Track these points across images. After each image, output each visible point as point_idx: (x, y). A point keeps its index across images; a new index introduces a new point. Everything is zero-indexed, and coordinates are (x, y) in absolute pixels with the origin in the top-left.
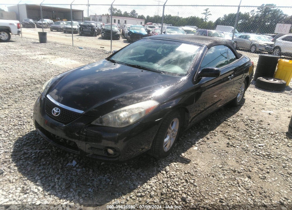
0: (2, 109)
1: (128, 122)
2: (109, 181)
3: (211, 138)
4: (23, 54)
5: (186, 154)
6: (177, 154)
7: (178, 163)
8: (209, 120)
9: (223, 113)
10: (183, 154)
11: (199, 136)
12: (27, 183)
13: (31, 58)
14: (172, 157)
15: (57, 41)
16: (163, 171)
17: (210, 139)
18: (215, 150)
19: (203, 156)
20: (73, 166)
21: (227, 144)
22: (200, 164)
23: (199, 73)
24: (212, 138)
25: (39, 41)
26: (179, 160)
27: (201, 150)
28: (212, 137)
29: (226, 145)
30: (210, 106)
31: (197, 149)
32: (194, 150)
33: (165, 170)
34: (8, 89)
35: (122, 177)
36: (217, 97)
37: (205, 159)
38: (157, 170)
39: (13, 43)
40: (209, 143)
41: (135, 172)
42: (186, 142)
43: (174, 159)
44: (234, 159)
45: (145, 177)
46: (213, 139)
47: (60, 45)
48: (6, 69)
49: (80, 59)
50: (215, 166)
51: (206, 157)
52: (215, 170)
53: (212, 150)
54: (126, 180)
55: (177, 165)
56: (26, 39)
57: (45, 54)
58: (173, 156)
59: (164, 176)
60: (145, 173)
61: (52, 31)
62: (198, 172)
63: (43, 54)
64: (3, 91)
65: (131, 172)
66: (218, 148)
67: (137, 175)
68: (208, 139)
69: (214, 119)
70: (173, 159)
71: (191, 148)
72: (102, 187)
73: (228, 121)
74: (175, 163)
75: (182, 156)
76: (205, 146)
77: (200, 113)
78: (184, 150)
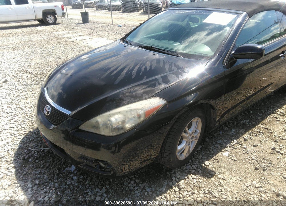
0: (26, 97)
1: (122, 128)
2: (106, 196)
3: (250, 138)
4: (64, 36)
5: (210, 163)
6: (199, 162)
7: (198, 176)
8: (251, 112)
9: (272, 101)
10: (207, 163)
11: (233, 136)
12: (17, 191)
13: (70, 40)
14: (191, 166)
15: (99, 20)
16: (175, 186)
17: (249, 141)
18: (253, 158)
19: (234, 166)
20: (71, 171)
21: (273, 149)
22: (228, 180)
23: (233, 54)
24: (252, 139)
25: (82, 22)
26: (200, 172)
27: (233, 157)
28: (252, 137)
29: (270, 151)
30: (256, 93)
31: (228, 155)
32: (223, 157)
33: (178, 186)
34: (38, 75)
35: (122, 191)
36: (266, 80)
37: (237, 172)
38: (168, 185)
39: (59, 25)
40: (245, 147)
41: (140, 185)
42: (214, 144)
43: (193, 169)
44: (279, 174)
45: (150, 193)
46: (252, 141)
47: (101, 24)
48: (43, 53)
49: (116, 38)
50: (250, 184)
51: (238, 168)
52: (248, 191)
53: (249, 158)
54: (126, 197)
55: (197, 178)
56: (71, 20)
57: (84, 35)
58: (193, 164)
59: (176, 194)
60: (151, 188)
61: (97, 10)
62: (223, 193)
63: (82, 35)
64: (33, 77)
65: (135, 185)
66: (258, 155)
67: (141, 190)
68: (245, 140)
69: (258, 110)
70: (191, 168)
71: (220, 154)
72: (95, 205)
73: (279, 113)
74: (194, 176)
75: (205, 165)
76: (239, 151)
77: (240, 103)
78: (209, 156)
